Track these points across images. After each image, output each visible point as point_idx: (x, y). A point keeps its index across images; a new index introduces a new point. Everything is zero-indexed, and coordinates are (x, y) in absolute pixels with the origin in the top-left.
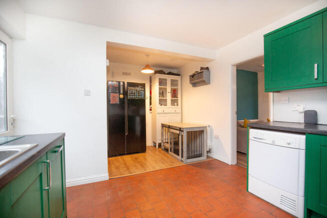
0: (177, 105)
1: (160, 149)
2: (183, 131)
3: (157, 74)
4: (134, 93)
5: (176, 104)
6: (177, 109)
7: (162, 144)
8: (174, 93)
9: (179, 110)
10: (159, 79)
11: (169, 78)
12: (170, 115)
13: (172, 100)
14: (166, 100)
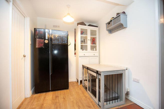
0: (96, 50)
1: (81, 85)
2: (100, 75)
3: (79, 25)
4: (58, 39)
5: (94, 49)
6: (96, 53)
7: (83, 82)
8: (93, 41)
9: (97, 54)
10: (81, 29)
11: (89, 29)
12: (90, 58)
13: (91, 46)
14: (87, 46)
